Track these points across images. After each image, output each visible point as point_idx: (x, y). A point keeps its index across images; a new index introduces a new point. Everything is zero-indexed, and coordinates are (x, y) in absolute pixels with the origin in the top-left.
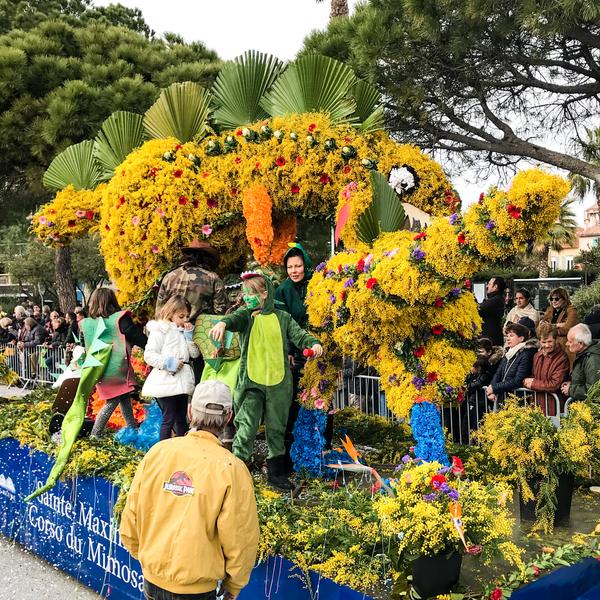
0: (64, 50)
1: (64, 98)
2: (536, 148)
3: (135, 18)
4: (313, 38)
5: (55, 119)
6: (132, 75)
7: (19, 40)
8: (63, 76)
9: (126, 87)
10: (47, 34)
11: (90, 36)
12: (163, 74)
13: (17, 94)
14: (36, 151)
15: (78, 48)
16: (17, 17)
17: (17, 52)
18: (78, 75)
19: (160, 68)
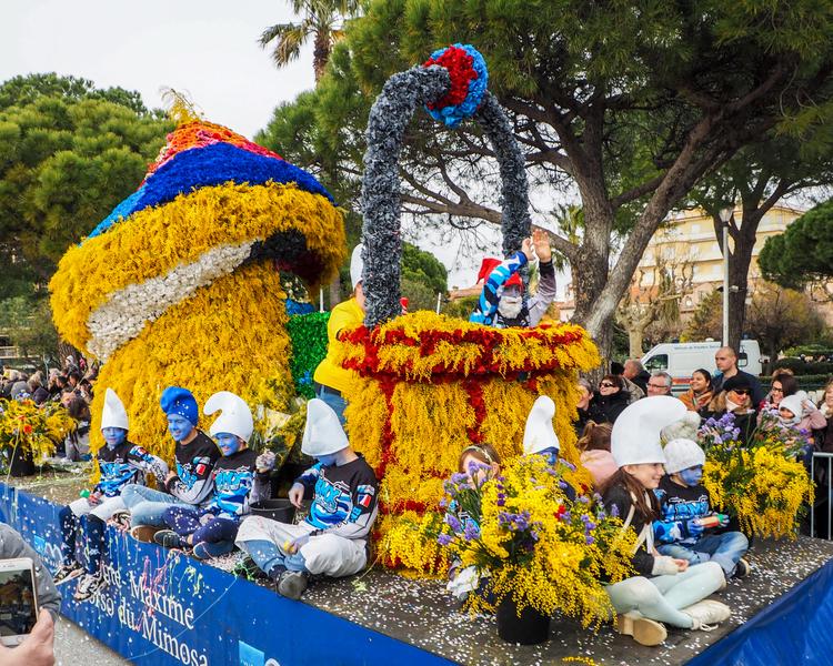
0: (57, 124)
1: (54, 167)
2: (488, 210)
3: (134, 100)
4: (283, 109)
5: (46, 187)
6: (120, 147)
7: (15, 115)
8: (53, 148)
9: (114, 158)
10: (42, 110)
11: (82, 111)
12: (150, 146)
13: (11, 164)
14: (28, 217)
15: (71, 122)
16: (20, 100)
17: (11, 126)
18: (69, 146)
19: (147, 140)
